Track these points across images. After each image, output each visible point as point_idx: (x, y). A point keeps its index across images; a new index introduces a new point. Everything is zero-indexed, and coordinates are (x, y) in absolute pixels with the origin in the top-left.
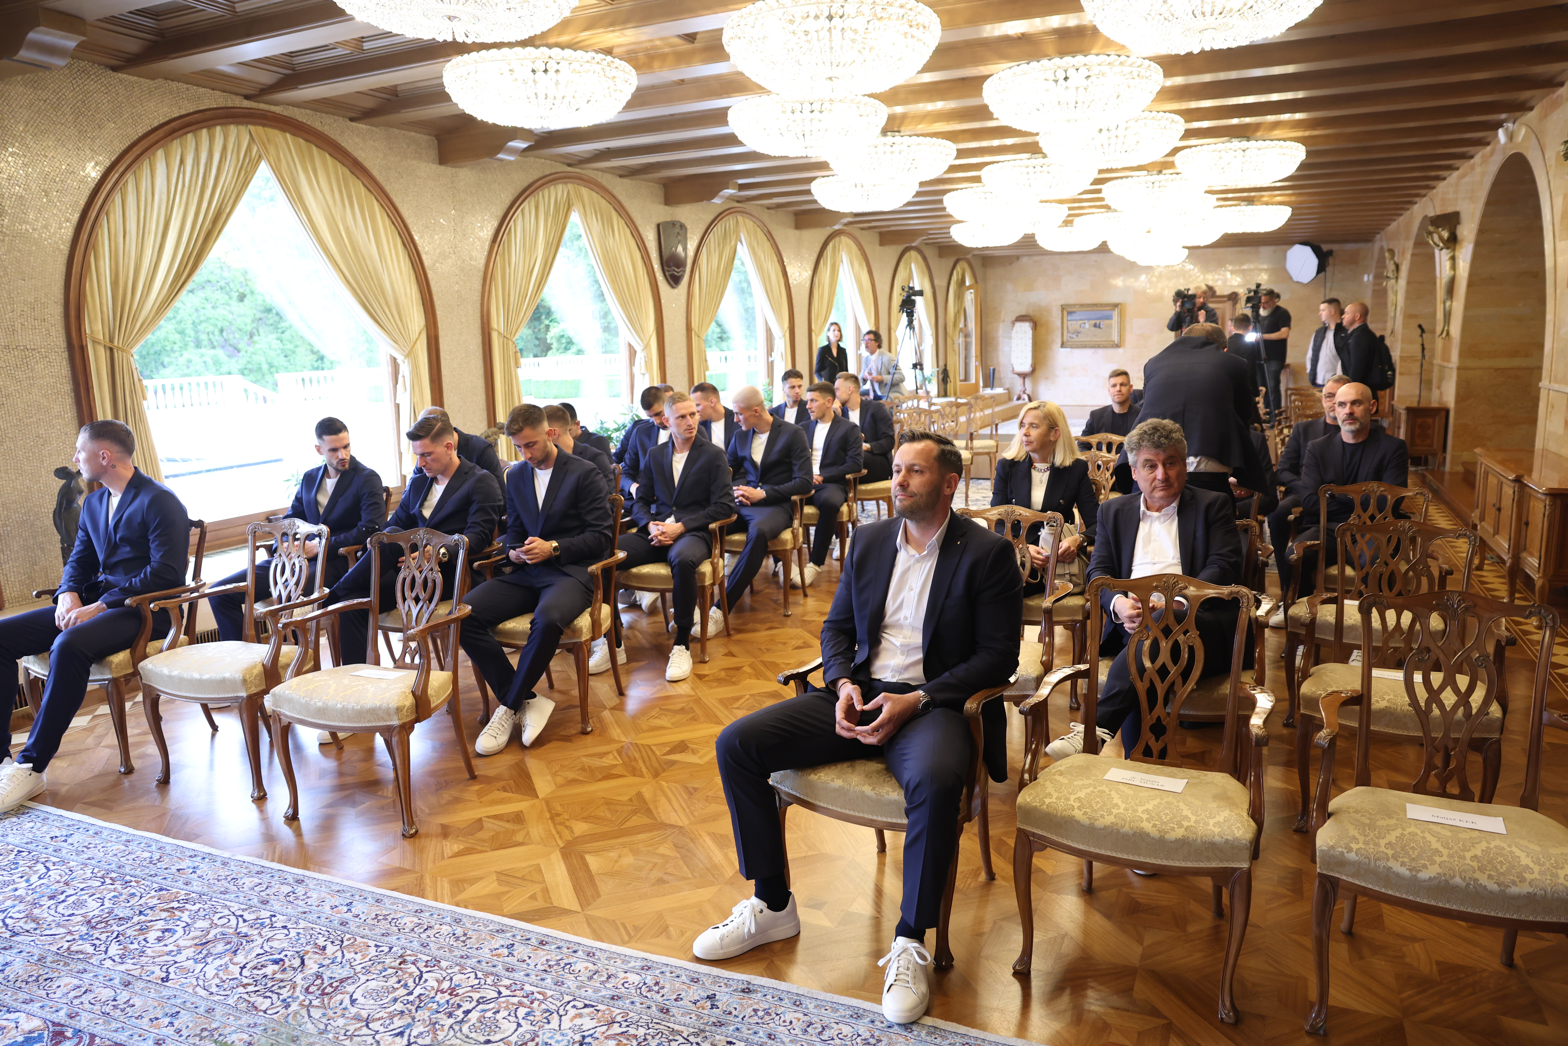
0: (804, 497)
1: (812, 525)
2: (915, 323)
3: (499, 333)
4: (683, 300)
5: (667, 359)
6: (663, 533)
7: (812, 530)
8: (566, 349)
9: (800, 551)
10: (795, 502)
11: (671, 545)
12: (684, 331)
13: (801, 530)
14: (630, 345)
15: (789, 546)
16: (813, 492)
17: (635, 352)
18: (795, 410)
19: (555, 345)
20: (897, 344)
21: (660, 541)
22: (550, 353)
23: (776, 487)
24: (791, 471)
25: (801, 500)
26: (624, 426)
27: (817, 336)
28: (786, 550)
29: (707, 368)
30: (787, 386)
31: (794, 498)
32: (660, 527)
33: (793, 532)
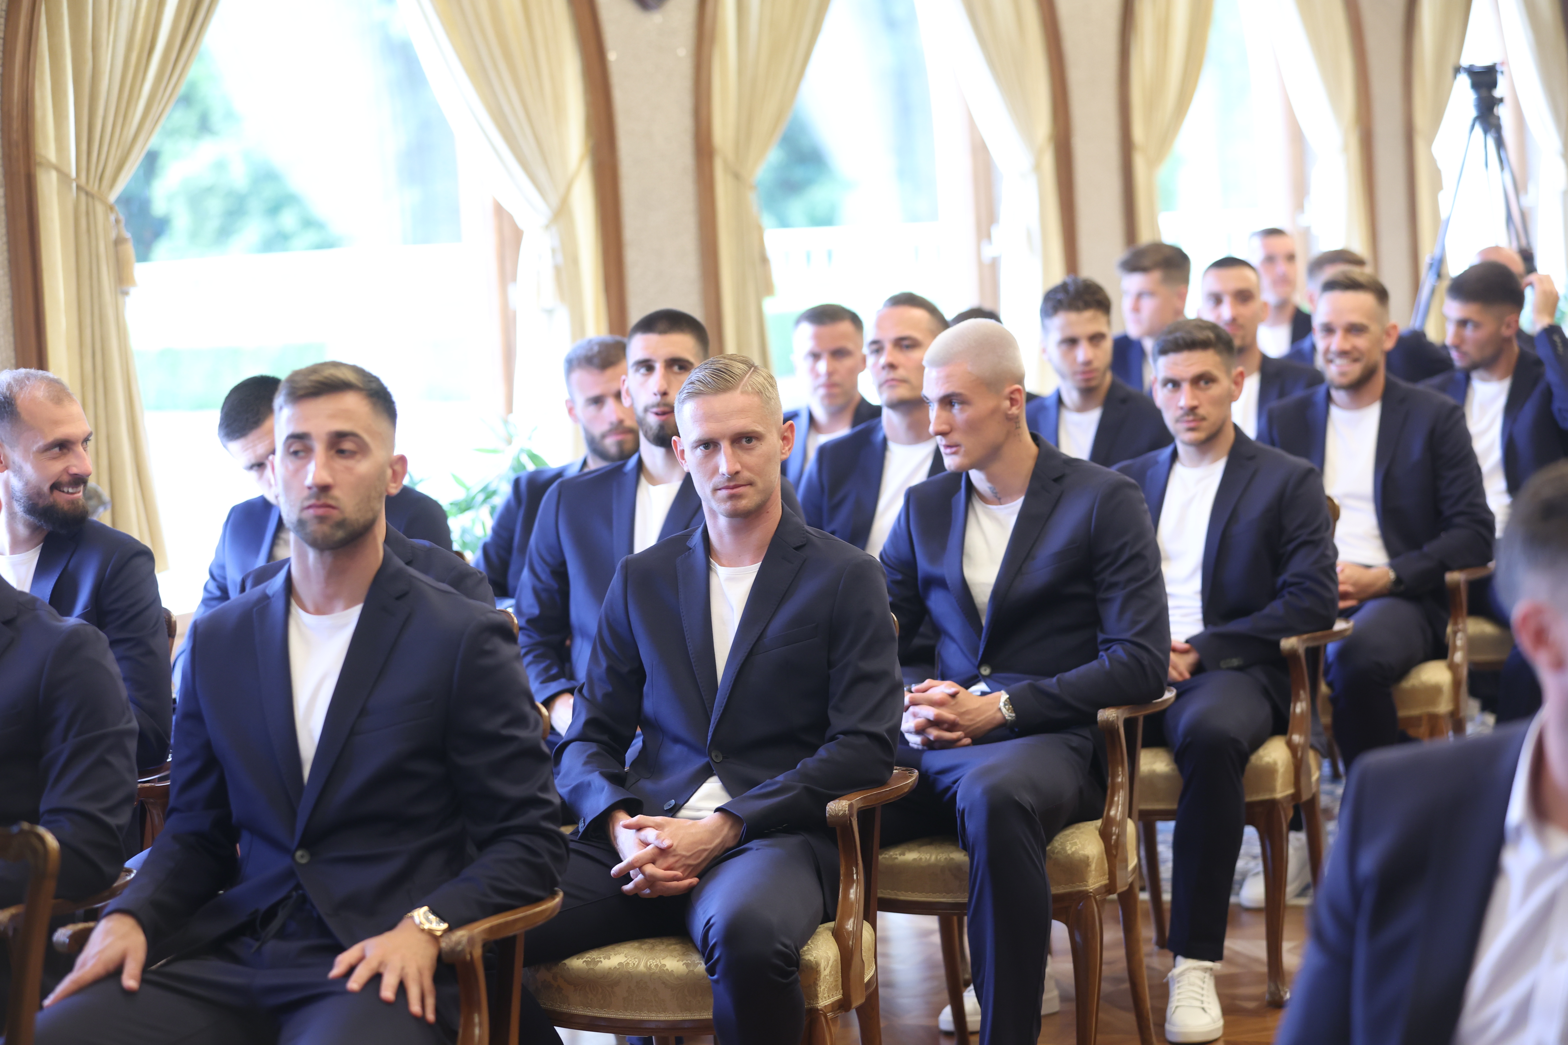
0: (1141, 714)
1: (1165, 815)
2: (1503, 112)
3: (63, 175)
4: (683, 51)
5: (632, 256)
6: (663, 852)
7: (1166, 831)
8: (224, 233)
9: (1127, 900)
10: (1110, 729)
11: (691, 889)
12: (685, 158)
13: (1131, 827)
14: (499, 211)
15: (1095, 881)
16: (1170, 695)
17: (518, 234)
18: (1093, 417)
19: (181, 221)
20: (1437, 185)
21: (651, 881)
22: (162, 249)
23: (1050, 683)
24: (1096, 621)
25: (1130, 724)
26: (489, 494)
27: (1154, 162)
28: (1084, 896)
29: (767, 288)
30: (1055, 336)
31: (1106, 714)
32: (650, 834)
33: (1105, 834)
